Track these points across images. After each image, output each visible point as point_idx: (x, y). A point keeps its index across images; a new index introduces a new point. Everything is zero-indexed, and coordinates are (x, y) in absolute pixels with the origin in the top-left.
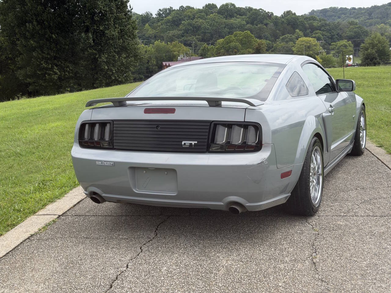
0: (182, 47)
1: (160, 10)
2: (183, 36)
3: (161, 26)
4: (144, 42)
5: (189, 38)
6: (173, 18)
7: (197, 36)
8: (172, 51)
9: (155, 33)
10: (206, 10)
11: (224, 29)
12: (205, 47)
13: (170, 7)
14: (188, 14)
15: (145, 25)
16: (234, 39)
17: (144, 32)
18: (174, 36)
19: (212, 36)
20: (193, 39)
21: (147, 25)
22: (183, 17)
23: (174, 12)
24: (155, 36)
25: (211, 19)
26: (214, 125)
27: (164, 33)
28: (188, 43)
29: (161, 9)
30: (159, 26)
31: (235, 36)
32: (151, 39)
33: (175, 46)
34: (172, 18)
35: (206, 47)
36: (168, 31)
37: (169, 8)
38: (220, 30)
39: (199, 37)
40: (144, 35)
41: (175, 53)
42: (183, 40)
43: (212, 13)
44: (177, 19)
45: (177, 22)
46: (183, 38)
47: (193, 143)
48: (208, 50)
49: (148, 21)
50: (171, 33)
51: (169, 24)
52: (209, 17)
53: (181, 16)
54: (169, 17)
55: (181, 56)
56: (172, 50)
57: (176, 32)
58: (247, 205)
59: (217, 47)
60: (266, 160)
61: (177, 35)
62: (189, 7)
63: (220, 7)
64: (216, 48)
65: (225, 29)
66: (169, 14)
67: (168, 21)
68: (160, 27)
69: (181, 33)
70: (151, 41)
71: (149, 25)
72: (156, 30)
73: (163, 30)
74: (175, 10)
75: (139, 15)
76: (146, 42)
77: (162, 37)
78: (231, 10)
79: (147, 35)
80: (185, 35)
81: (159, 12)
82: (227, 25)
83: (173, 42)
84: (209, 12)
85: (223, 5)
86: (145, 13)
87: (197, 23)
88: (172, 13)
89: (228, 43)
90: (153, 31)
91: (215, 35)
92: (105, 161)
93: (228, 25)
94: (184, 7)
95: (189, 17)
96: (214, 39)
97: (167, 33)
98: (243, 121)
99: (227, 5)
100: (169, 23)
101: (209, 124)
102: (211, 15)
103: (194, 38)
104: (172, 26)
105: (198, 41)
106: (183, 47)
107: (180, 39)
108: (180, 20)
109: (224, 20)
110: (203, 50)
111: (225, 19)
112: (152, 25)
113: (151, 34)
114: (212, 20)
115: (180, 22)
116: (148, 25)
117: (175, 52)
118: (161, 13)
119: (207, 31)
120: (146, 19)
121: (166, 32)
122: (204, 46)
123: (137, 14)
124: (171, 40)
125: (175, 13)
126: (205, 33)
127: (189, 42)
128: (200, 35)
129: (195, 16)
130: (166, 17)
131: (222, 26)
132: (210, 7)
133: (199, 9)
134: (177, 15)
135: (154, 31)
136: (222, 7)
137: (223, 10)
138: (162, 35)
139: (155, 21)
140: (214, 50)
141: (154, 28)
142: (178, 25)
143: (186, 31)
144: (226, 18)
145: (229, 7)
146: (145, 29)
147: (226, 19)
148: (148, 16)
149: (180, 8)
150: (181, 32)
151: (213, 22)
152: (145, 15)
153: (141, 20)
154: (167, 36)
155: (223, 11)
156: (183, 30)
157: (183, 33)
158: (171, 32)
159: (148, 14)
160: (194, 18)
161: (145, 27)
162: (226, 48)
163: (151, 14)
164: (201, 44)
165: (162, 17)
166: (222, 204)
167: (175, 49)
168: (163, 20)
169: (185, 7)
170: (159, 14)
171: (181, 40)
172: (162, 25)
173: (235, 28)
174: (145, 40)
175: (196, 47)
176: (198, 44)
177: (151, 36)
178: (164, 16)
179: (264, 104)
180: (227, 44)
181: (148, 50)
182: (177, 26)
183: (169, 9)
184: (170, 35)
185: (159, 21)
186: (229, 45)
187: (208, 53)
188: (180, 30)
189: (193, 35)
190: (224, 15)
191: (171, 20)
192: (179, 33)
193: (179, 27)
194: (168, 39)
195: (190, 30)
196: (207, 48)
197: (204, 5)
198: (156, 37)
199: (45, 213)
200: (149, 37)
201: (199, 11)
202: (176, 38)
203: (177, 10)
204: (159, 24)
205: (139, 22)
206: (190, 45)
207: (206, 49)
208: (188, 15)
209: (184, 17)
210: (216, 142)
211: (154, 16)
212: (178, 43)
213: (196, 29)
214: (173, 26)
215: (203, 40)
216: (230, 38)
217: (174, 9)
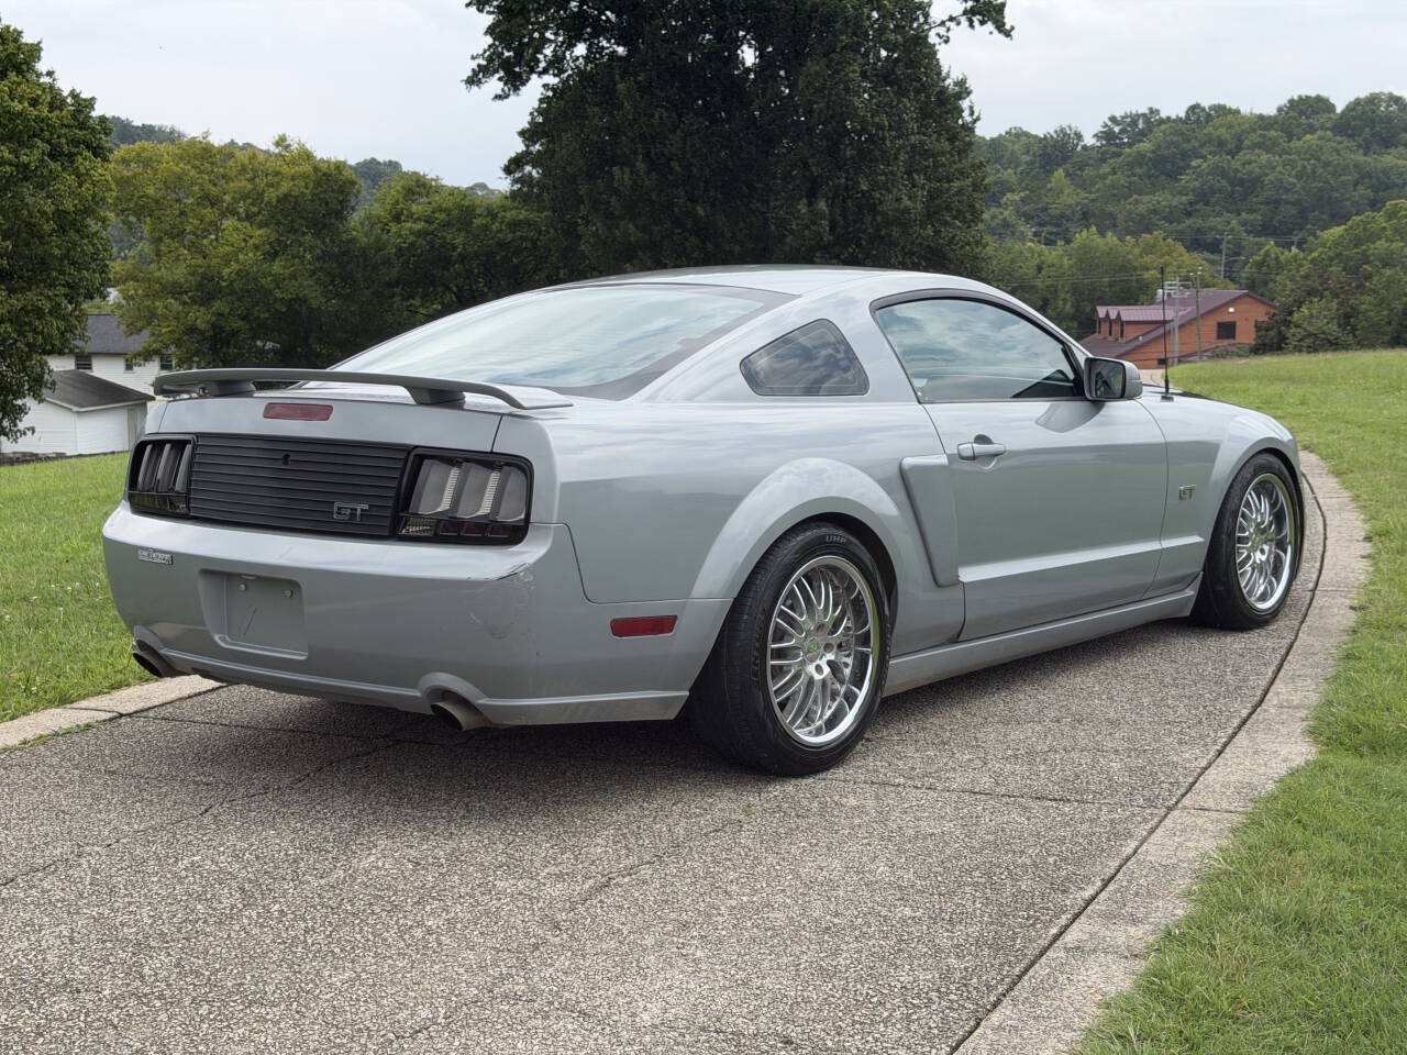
0: (1174, 255)
1: (1113, 119)
2: (1189, 214)
3: (1110, 177)
4: (1043, 235)
5: (1213, 221)
6: (1159, 147)
7: (1244, 214)
8: (1135, 269)
9: (1086, 201)
10: (1290, 117)
11: (1351, 188)
12: (1267, 254)
13: (1151, 109)
14: (1218, 133)
15: (1051, 172)
16: (1384, 228)
17: (1044, 198)
18: (1155, 212)
19: (1303, 214)
20: (1229, 223)
21: (1060, 172)
22: (1197, 144)
23: (1163, 127)
24: (1084, 213)
25: (1306, 152)
26: (415, 459)
27: (1119, 201)
28: (1209, 241)
29: (1118, 114)
30: (1104, 177)
31: (1391, 216)
32: (1069, 225)
33: (1149, 249)
34: (1153, 148)
35: (1273, 256)
36: (1135, 196)
37: (1147, 112)
38: (1335, 195)
39: (1251, 217)
40: (1045, 210)
41: (1147, 275)
42: (1189, 227)
43: (1312, 130)
44: (1174, 154)
45: (1173, 163)
46: (1189, 222)
47: (360, 507)
48: (1280, 267)
49: (1064, 160)
50: (1145, 203)
51: (1139, 171)
52: (1295, 144)
53: (1188, 141)
54: (1145, 146)
55: (1171, 285)
56: (1135, 264)
57: (1164, 199)
58: (481, 702)
59: (1315, 254)
60: (527, 569)
61: (1168, 210)
62: (1221, 110)
63: (1347, 106)
64: (1309, 258)
65: (1355, 190)
66: (1143, 134)
67: (1140, 159)
68: (1108, 181)
69: (1181, 204)
70: (1067, 229)
71: (1068, 175)
72: (1090, 193)
73: (1115, 191)
74: (1169, 118)
75: (1036, 137)
76: (1051, 233)
77: (1112, 216)
78: (1389, 119)
79: (1056, 208)
80: (1197, 210)
81: (1106, 126)
82: (1364, 175)
83: (1143, 235)
84: (1299, 125)
85: (1358, 102)
86: (1056, 132)
87: (1247, 166)
88: (1158, 133)
89: (1358, 242)
90: (1077, 194)
91: (1317, 213)
92: (155, 550)
93: (1369, 175)
94: (1203, 110)
95: (1221, 144)
96: (1309, 226)
97: (1130, 204)
98: (489, 450)
99: (1373, 100)
100: (1140, 165)
101: (403, 456)
102: (1308, 136)
103: (1234, 222)
104: (1149, 177)
105: (1248, 232)
106: (1182, 255)
107: (1179, 224)
108: (1185, 155)
109: (1360, 157)
110: (1260, 265)
111: (1361, 151)
112: (1078, 172)
113: (1070, 206)
114: (1308, 156)
115: (1182, 164)
116: (1063, 174)
117: (1148, 269)
118: (1117, 129)
119: (1284, 197)
120: (1057, 151)
121: (1126, 200)
122: (1262, 252)
123: (1027, 134)
124: (1143, 225)
125: (1168, 131)
126: (1275, 203)
127: (1210, 237)
128: (1255, 211)
129: (1242, 142)
130: (1130, 145)
131: (1343, 178)
132: (1307, 110)
133: (1261, 117)
134: (1175, 139)
135: (1084, 195)
136: (1352, 110)
137: (1354, 119)
138: (1110, 208)
139: (1090, 158)
140: (1301, 265)
141: (1083, 185)
142: (1173, 175)
143: (1204, 197)
144: (1367, 148)
145: (1382, 109)
146: (1051, 189)
147: (1365, 155)
148: (1068, 143)
149: (1187, 113)
150: (1184, 199)
151: (1312, 162)
152: (1055, 136)
153: (1040, 155)
154: (1130, 212)
155: (1358, 123)
156: (1192, 190)
157: (1191, 203)
158: (1145, 198)
159: (1065, 134)
160: (1239, 148)
161: (1050, 182)
162: (1349, 259)
163: (1079, 136)
164: (1257, 244)
165: (1117, 145)
166: (419, 694)
167: (1147, 259)
168: (1119, 155)
169: (1207, 110)
170: (1107, 136)
171: (1180, 227)
172: (1115, 173)
173: (1395, 185)
174: (1048, 228)
175: (1239, 254)
176: (1244, 243)
177: (1068, 213)
178: (1126, 140)
179: (571, 405)
180: (1356, 246)
181: (1049, 263)
182: (1171, 177)
183: (1144, 115)
184: (1142, 209)
185: (1103, 160)
186: (1364, 247)
187: (1278, 278)
188: (1180, 193)
189: (1229, 212)
190: (1356, 138)
191: (1149, 155)
192: (1174, 204)
193: (1177, 180)
194: (1131, 224)
195: (1220, 190)
196: (1277, 258)
197: (1283, 101)
198: (1086, 218)
199: (93, 706)
200: (1062, 216)
201: (1263, 122)
202: (1164, 219)
203: (1179, 119)
204: (1105, 169)
205: (1033, 163)
206: (1214, 248)
207: (1273, 263)
208: (1219, 137)
209: (1202, 146)
210: (417, 508)
211: (1089, 140)
212: (1164, 239)
213: (1243, 190)
214: (1158, 176)
215: (1266, 230)
216: (1369, 223)
217: (1163, 115)
